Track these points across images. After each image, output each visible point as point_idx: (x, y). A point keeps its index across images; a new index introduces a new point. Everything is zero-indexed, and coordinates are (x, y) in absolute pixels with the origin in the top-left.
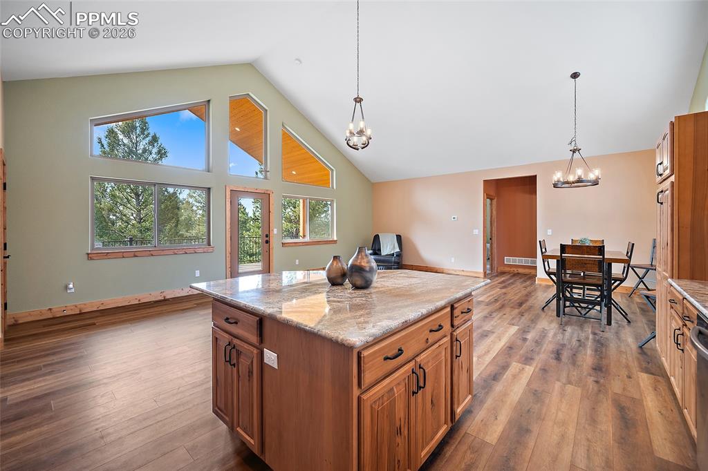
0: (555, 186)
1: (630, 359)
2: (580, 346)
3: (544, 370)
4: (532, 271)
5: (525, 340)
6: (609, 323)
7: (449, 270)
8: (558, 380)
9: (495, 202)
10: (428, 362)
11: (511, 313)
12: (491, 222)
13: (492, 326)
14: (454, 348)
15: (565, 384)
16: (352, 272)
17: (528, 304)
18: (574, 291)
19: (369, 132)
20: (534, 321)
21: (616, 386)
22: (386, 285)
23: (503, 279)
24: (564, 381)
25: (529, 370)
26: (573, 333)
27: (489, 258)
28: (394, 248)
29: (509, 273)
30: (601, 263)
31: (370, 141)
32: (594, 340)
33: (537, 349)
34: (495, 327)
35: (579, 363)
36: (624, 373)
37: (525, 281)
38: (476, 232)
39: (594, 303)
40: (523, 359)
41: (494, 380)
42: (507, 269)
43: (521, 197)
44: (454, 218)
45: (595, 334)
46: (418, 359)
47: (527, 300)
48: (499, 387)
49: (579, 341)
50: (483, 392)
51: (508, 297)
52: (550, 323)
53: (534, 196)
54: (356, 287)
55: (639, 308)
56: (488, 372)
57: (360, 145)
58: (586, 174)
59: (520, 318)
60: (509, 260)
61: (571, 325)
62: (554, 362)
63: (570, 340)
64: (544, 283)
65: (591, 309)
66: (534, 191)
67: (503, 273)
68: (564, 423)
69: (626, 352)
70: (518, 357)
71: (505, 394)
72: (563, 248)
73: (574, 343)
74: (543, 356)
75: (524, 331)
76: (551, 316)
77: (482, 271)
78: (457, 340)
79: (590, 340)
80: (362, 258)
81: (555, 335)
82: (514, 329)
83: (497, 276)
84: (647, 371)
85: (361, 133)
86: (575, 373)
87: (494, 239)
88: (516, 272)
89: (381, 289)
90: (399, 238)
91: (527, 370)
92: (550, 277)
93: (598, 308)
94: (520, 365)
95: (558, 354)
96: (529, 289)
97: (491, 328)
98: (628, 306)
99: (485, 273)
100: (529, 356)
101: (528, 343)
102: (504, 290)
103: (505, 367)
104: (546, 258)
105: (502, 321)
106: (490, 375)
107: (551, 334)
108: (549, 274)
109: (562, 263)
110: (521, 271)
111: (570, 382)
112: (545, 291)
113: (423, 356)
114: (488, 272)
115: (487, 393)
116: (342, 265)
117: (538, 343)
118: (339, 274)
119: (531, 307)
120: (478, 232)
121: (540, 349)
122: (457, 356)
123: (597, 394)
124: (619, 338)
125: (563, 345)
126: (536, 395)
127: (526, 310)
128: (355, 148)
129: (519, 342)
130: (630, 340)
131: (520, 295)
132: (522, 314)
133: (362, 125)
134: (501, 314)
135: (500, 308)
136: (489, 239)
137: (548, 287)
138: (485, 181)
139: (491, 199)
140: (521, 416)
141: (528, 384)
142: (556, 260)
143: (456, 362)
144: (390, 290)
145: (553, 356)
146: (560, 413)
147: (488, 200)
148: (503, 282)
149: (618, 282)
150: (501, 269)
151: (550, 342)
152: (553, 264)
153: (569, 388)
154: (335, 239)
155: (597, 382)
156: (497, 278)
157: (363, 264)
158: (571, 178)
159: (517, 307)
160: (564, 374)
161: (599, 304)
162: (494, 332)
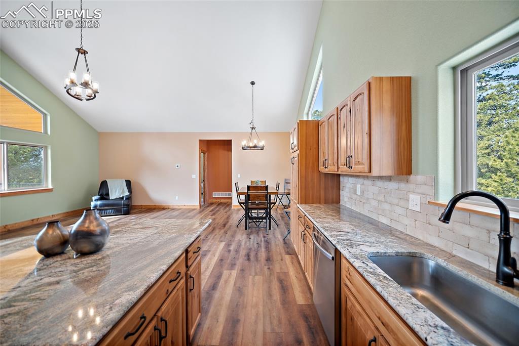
0: (243, 148)
1: (281, 248)
2: (258, 247)
3: (242, 270)
4: (229, 201)
5: (229, 251)
6: (270, 229)
7: (173, 206)
8: (250, 275)
9: (206, 155)
10: (169, 309)
11: (219, 233)
12: (204, 168)
13: (209, 246)
14: (189, 284)
15: (254, 276)
16: (77, 239)
17: (229, 224)
18: (253, 211)
19: (95, 86)
20: (233, 236)
21: (277, 268)
22: (120, 242)
23: (212, 208)
24: (253, 274)
25: (234, 273)
26: (254, 239)
27: (202, 194)
28: (123, 192)
29: (215, 203)
30: (266, 195)
31: (97, 94)
32: (264, 241)
33: (237, 257)
34: (210, 246)
35: (259, 259)
36: (279, 258)
37: (225, 208)
38: (194, 176)
39: (262, 218)
40: (230, 266)
41: (213, 290)
42: (214, 201)
43: (222, 153)
44: (178, 166)
45: (264, 237)
46: (159, 314)
47: (228, 222)
48: (217, 295)
49: (258, 244)
50: (207, 303)
51: (217, 221)
52: (242, 235)
53: (230, 153)
54: (82, 254)
55: (281, 216)
56: (209, 285)
57: (84, 97)
58: (258, 142)
59: (225, 236)
60: (215, 195)
61: (253, 234)
62: (246, 263)
63: (253, 245)
64: (236, 208)
65: (261, 222)
66: (230, 150)
67: (212, 204)
68: (257, 305)
69: (278, 245)
70: (227, 265)
71: (222, 298)
72: (249, 188)
73: (256, 246)
74: (241, 260)
75: (228, 245)
76: (242, 230)
77: (198, 204)
78: (191, 277)
79: (263, 242)
80: (91, 222)
81: (245, 243)
82: (223, 244)
83: (208, 206)
84: (288, 253)
85: (86, 85)
86: (258, 267)
87: (206, 181)
88: (220, 202)
89: (115, 250)
90: (128, 183)
91: (233, 274)
92: (241, 206)
93: (264, 221)
94: (228, 271)
95: (248, 256)
96: (228, 213)
97: (208, 248)
98: (276, 216)
99: (200, 205)
100: (233, 263)
101: (231, 253)
102: (213, 217)
103: (219, 277)
104: (239, 194)
105: (214, 241)
106: (210, 287)
107: (243, 244)
108: (240, 203)
109: (248, 197)
110: (223, 201)
111: (256, 274)
112: (237, 213)
113: (164, 308)
114: (202, 204)
115: (210, 303)
116: (61, 232)
117: (237, 251)
118: (59, 243)
119: (230, 226)
120: (196, 176)
121: (239, 255)
122: (191, 290)
123: (270, 276)
124: (275, 237)
125: (250, 249)
126: (240, 290)
127: (228, 229)
128: (77, 97)
129: (226, 254)
130: (279, 237)
131: (223, 218)
132: (226, 233)
133: (86, 77)
134: (213, 235)
135: (212, 231)
136: (203, 181)
137: (239, 210)
138: (200, 141)
139: (204, 153)
140: (233, 311)
141: (235, 285)
142: (244, 195)
143: (190, 294)
144: (126, 248)
145: (246, 258)
146: (254, 299)
147: (202, 154)
148: (213, 210)
149: (273, 205)
150: (211, 201)
151: (243, 249)
152: (243, 197)
153: (257, 277)
154: (50, 187)
155: (269, 268)
156: (209, 208)
157: (92, 228)
158: (251, 145)
159: (222, 228)
160: (253, 270)
161: (265, 218)
162: (210, 251)
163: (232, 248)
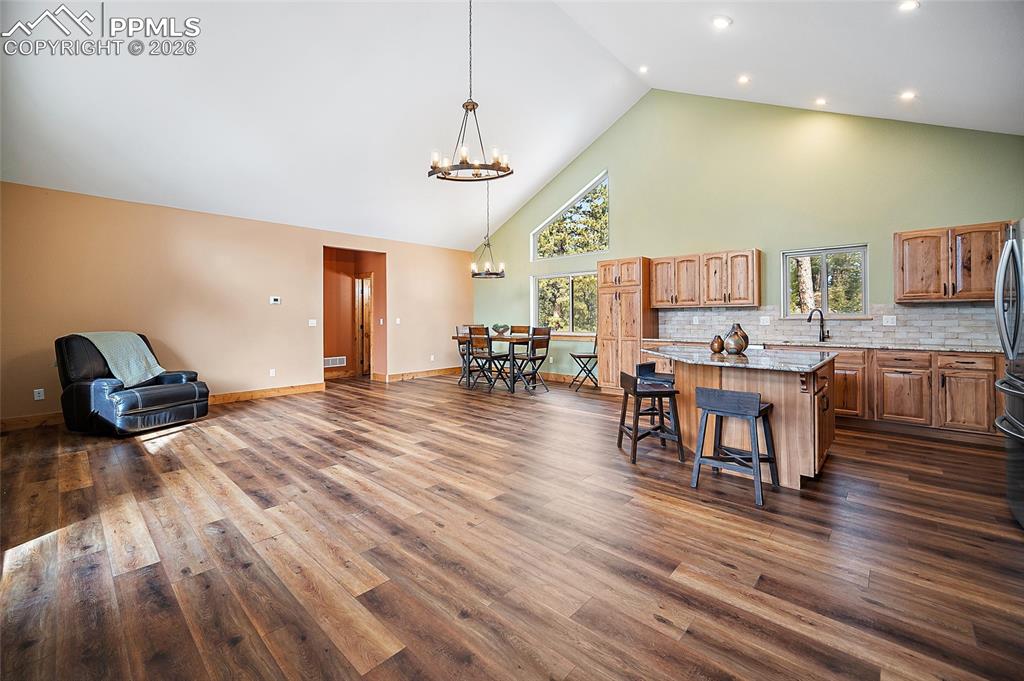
7: (265, 392)
28: (148, 365)
38: (313, 323)
44: (275, 301)
120: (317, 322)
138: (326, 248)
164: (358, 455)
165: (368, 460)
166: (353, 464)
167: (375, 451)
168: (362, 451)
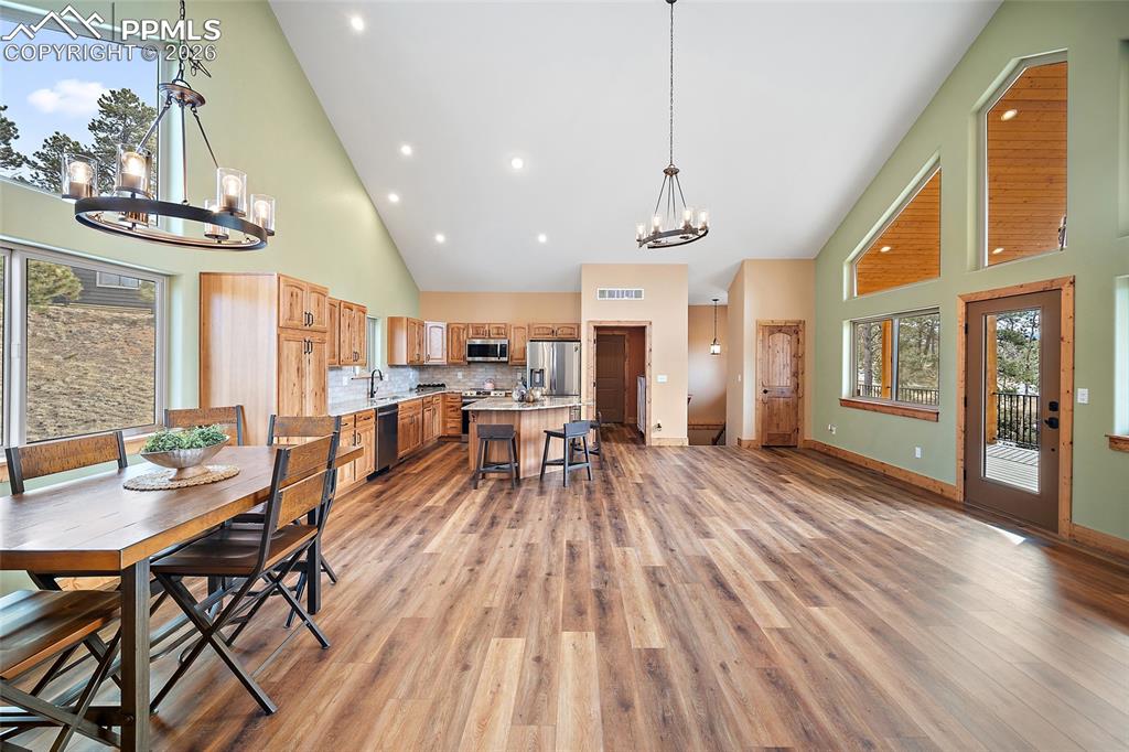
162: (463, 532)
163: (414, 537)
164: (786, 543)
165: (774, 534)
166: (793, 535)
167: (765, 542)
168: (782, 548)
